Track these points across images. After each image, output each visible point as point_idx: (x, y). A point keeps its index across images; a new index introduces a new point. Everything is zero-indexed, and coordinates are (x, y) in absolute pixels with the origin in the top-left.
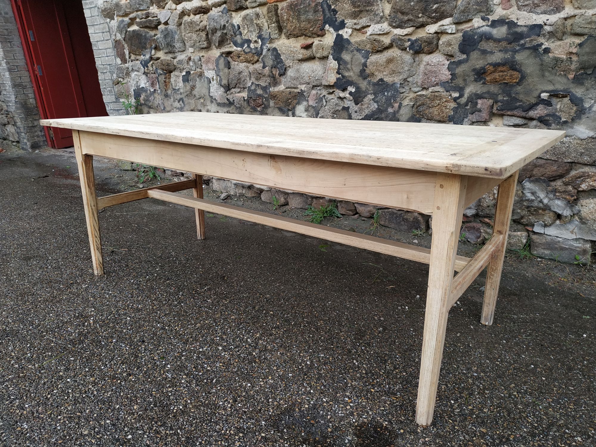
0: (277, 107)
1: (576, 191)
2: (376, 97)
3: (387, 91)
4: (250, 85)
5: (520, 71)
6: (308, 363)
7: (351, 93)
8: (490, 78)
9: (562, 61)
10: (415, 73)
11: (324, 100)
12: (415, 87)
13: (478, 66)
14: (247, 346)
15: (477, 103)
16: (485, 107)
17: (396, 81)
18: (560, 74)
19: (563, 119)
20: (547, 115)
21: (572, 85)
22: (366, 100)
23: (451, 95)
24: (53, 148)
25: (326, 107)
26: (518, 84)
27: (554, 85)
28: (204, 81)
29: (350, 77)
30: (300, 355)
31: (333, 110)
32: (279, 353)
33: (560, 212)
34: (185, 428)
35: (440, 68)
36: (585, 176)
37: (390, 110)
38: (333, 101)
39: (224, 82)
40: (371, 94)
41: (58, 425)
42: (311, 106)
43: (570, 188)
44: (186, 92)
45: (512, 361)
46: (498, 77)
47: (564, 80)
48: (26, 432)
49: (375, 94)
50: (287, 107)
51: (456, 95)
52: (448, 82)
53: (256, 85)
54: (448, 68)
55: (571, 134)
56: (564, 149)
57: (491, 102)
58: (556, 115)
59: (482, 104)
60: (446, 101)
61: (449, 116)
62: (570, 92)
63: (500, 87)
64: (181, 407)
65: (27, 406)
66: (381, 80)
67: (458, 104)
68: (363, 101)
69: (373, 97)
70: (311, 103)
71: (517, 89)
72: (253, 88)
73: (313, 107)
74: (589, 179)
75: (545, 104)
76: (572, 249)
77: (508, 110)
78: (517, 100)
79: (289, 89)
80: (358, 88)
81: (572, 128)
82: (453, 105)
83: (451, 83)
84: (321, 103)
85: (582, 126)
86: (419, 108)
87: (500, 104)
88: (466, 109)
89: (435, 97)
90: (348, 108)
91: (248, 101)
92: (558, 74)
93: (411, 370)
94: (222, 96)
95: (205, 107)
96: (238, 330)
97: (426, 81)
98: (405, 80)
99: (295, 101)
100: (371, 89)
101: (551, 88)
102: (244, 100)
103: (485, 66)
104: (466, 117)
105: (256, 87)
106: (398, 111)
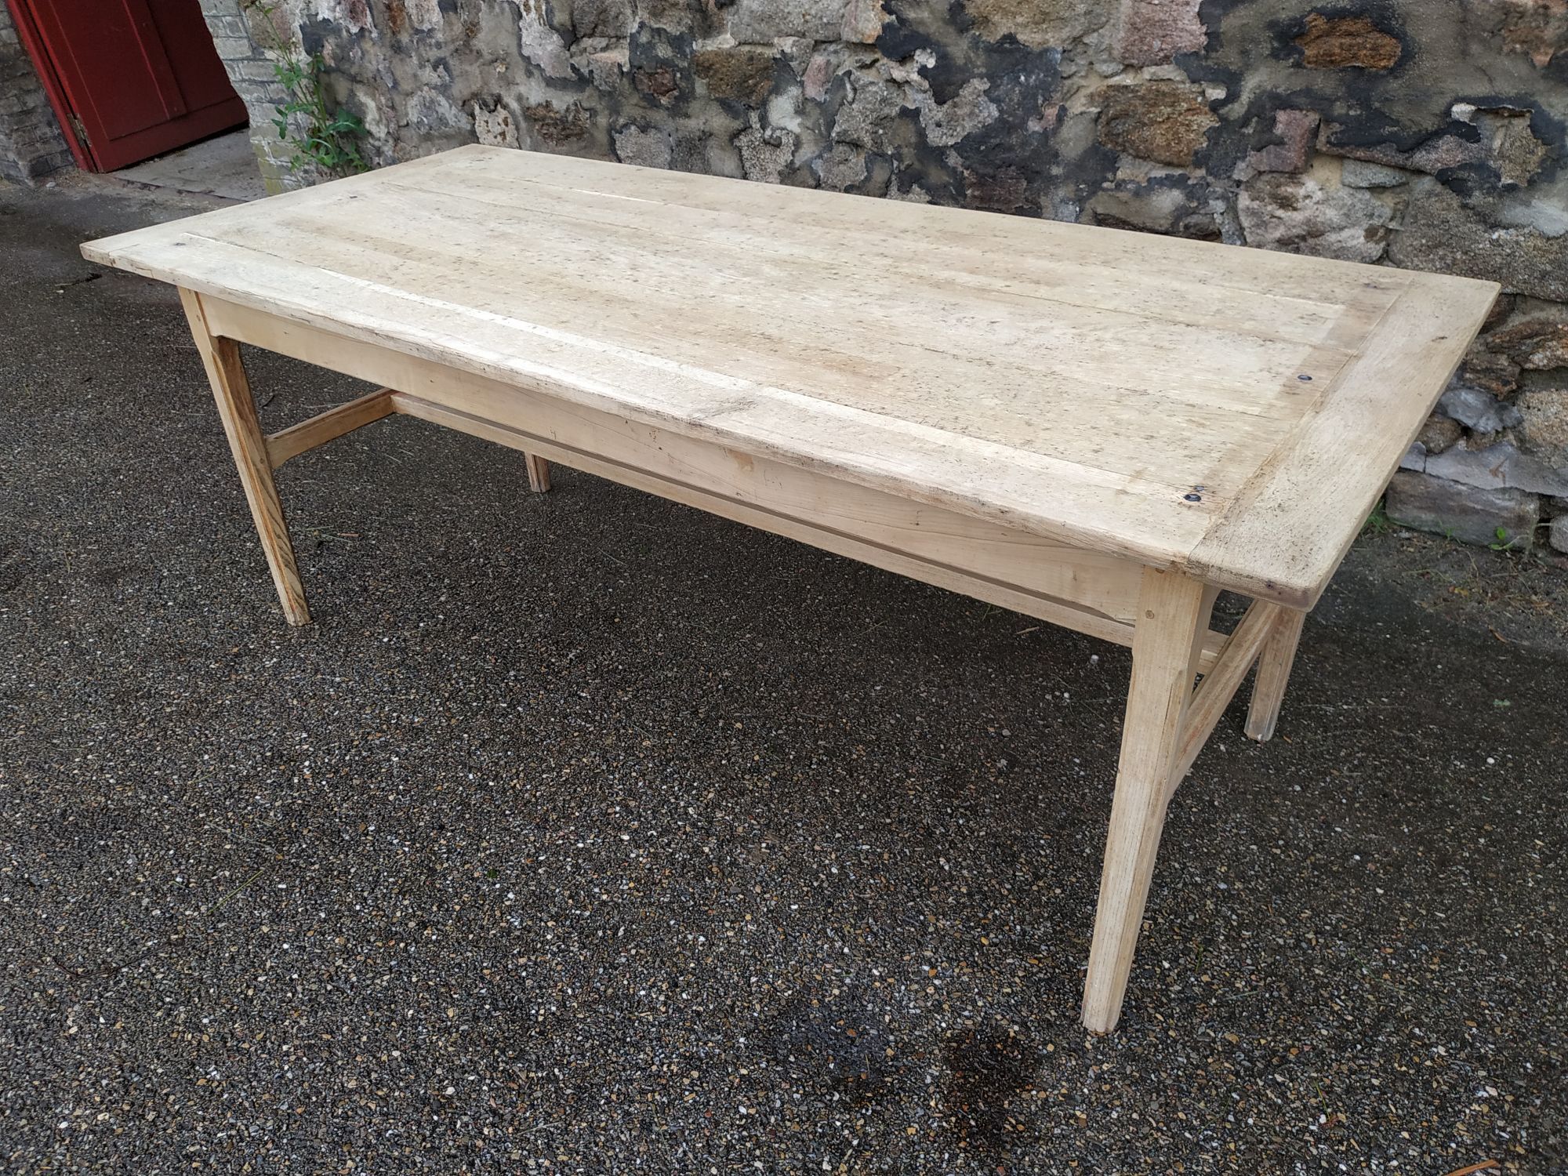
0: (717, 99)
1: (1517, 370)
2: (995, 86)
3: (1024, 70)
4: (634, 31)
5: (1400, 36)
6: (834, 870)
7: (923, 71)
8: (1315, 52)
9: (1522, 15)
10: (1104, 19)
11: (848, 86)
12: (1105, 61)
13: (1283, 16)
14: (688, 829)
15: (1274, 121)
16: (1297, 132)
17: (1052, 43)
18: (1513, 51)
19: (1506, 180)
20: (1463, 166)
21: (1541, 85)
22: (966, 92)
23: (1203, 93)
24: (91, 171)
25: (854, 106)
26: (1392, 71)
27: (1490, 80)
28: (502, 10)
29: (922, 22)
30: (813, 850)
31: (875, 114)
32: (764, 845)
33: (1470, 423)
34: (569, 1063)
35: (1175, 14)
36: (1545, 334)
37: (1034, 126)
38: (873, 89)
39: (561, 17)
40: (981, 76)
41: (286, 1068)
42: (813, 100)
43: (1503, 361)
44: (453, 41)
45: (1311, 846)
46: (1337, 51)
47: (1522, 69)
48: (219, 1089)
49: (991, 77)
50: (745, 100)
51: (1217, 93)
52: (1196, 54)
53: (653, 30)
54: (1199, 14)
55: (1522, 221)
56: (1498, 259)
57: (1313, 118)
58: (1489, 168)
59: (1288, 124)
60: (1189, 110)
61: (1196, 153)
62: (1533, 104)
63: (1341, 80)
64: (554, 1009)
65: (205, 1021)
66: (1010, 38)
67: (1223, 119)
68: (958, 95)
69: (987, 86)
70: (812, 91)
71: (1389, 87)
72: (644, 38)
73: (819, 104)
74: (1555, 343)
75: (1461, 136)
76: (1489, 514)
77: (1359, 146)
78: (1382, 118)
79: (747, 48)
80: (943, 58)
81: (1527, 204)
82: (1207, 121)
83: (1206, 58)
84: (841, 93)
85: (1556, 200)
86: (1113, 124)
87: (1336, 127)
88: (1243, 135)
89: (1158, 96)
90: (917, 111)
91: (632, 78)
92: (1506, 49)
93: (1074, 880)
94: (557, 56)
95: (512, 87)
96: (663, 782)
97: (1135, 49)
98: (1077, 40)
99: (766, 85)
100: (980, 60)
101: (1481, 89)
102: (622, 73)
103: (1303, 17)
104: (1243, 158)
105: (653, 37)
106: (1055, 131)
